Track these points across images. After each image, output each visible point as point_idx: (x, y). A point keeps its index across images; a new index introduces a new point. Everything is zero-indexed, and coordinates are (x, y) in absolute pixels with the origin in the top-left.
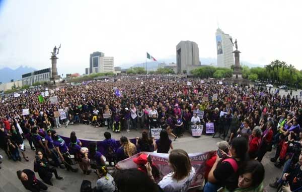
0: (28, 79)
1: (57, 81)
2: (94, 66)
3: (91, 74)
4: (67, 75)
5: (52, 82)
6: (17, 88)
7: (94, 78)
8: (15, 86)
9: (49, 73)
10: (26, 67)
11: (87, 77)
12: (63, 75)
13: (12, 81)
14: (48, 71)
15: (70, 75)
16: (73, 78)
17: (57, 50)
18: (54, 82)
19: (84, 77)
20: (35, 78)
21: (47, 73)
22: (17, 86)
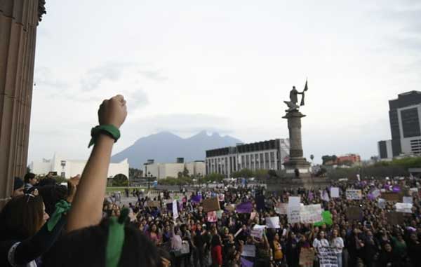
0: (221, 160)
1: (302, 171)
2: (405, 136)
3: (398, 158)
4: (325, 159)
5: (291, 171)
6: (193, 177)
7: (411, 170)
8: (186, 171)
9: (275, 151)
10: (216, 135)
11: (385, 164)
12: (312, 157)
13: (181, 160)
14: (273, 147)
15: (334, 158)
16: (343, 166)
17: (299, 97)
18: (297, 173)
19: (376, 165)
20: (239, 160)
21: (269, 151)
22: (191, 173)
